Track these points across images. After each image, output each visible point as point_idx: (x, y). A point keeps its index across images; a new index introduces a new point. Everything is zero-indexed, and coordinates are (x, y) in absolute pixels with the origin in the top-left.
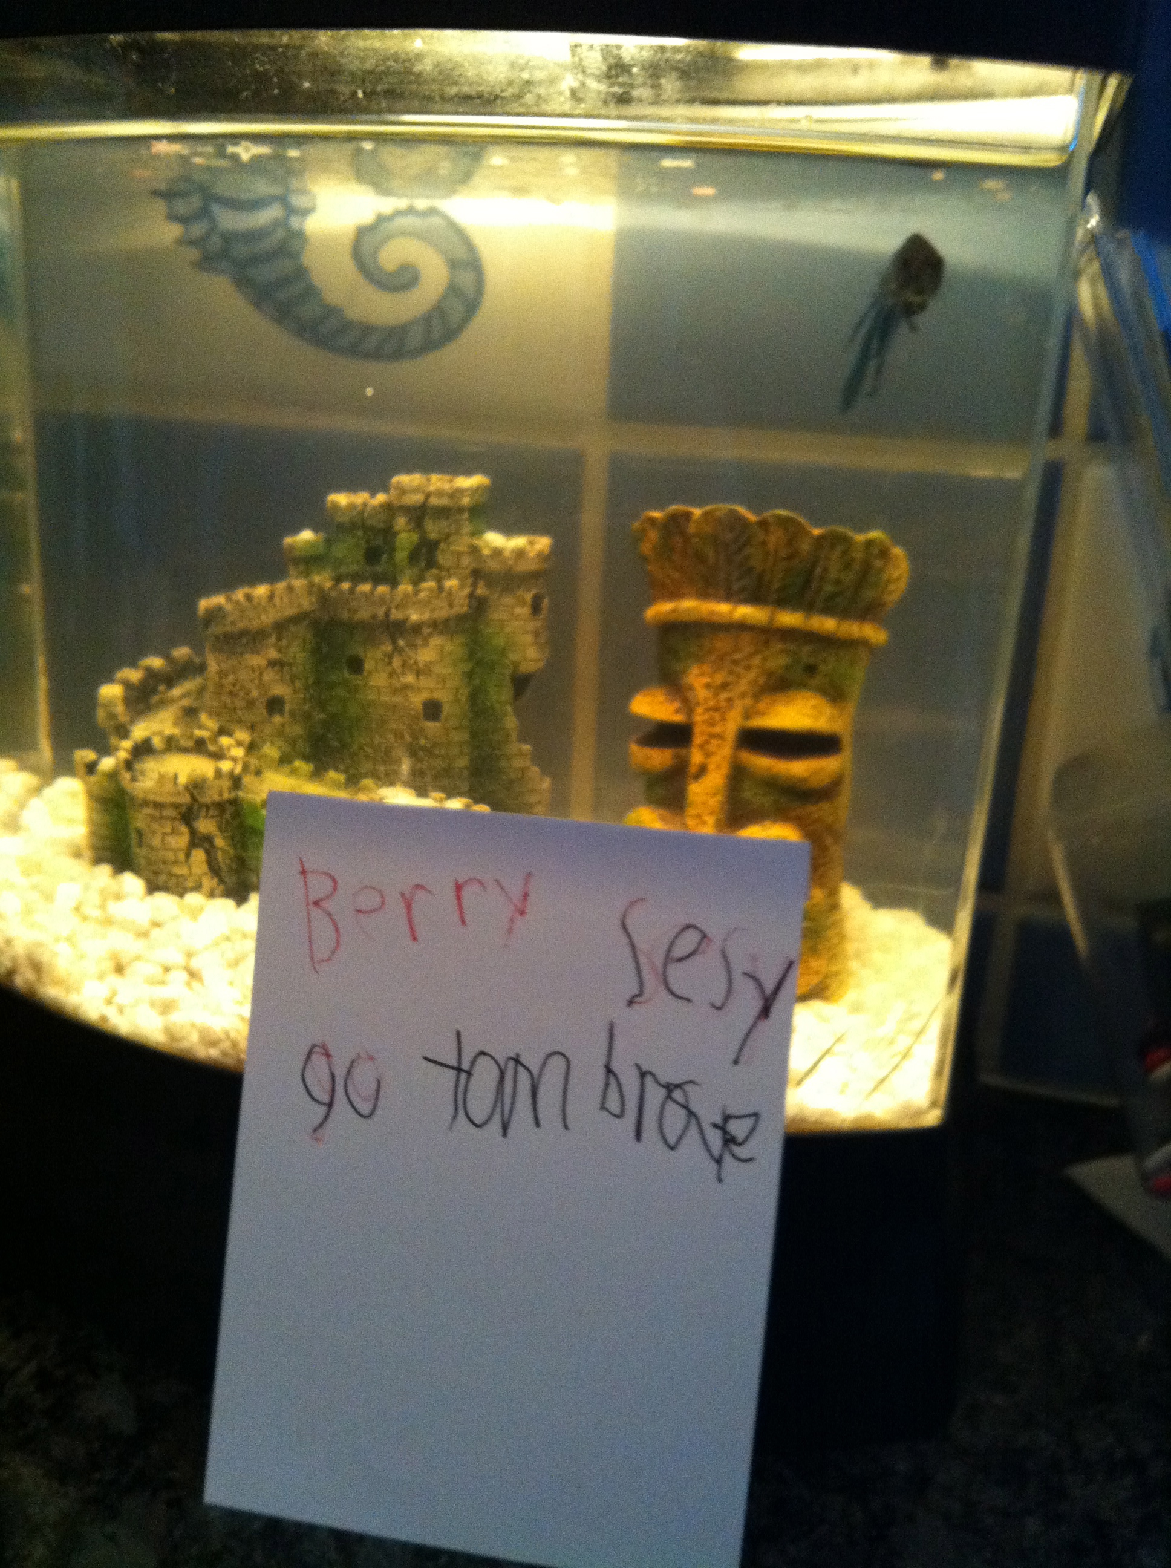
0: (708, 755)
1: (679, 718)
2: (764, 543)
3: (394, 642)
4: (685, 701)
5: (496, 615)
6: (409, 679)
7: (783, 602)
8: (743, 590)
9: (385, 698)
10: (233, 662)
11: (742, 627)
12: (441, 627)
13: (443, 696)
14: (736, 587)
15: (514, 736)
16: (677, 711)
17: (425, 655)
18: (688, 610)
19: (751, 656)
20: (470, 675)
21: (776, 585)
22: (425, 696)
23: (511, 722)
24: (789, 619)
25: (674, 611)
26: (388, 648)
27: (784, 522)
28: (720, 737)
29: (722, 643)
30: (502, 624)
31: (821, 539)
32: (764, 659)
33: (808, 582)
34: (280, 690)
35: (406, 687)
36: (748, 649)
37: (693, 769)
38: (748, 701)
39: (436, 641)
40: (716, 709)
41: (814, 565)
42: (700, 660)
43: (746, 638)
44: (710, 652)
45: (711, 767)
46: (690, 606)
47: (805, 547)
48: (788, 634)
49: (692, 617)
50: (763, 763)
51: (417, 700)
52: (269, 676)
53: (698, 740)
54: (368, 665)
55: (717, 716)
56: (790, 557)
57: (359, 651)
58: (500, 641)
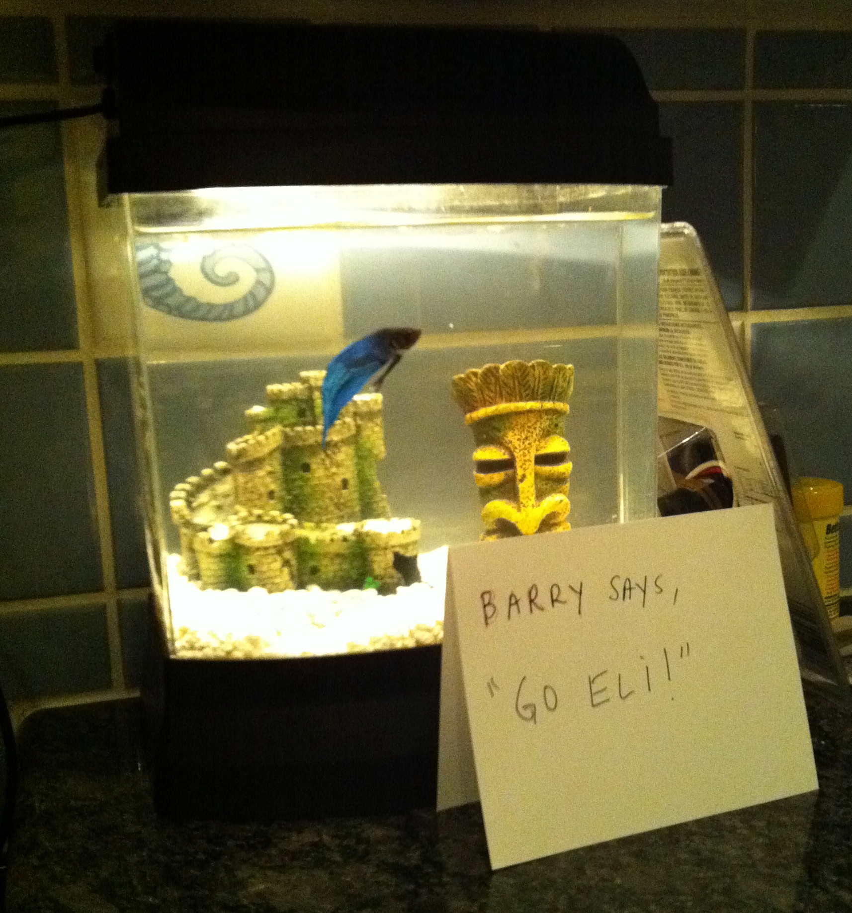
0: (525, 470)
1: (506, 457)
2: (534, 375)
3: (325, 452)
4: (508, 449)
5: (366, 433)
6: (334, 470)
7: (543, 399)
8: (527, 395)
9: (324, 481)
10: (250, 476)
11: (530, 411)
12: (344, 442)
13: (348, 476)
14: (524, 395)
15: (379, 491)
16: (504, 454)
17: (340, 457)
18: (504, 408)
19: (536, 423)
20: (357, 464)
21: (540, 391)
22: (342, 477)
23: (377, 484)
24: (548, 405)
25: (496, 409)
26: (323, 456)
27: (539, 364)
28: (529, 460)
29: (521, 420)
30: (369, 437)
31: (556, 369)
32: (541, 424)
33: (552, 388)
34: (273, 487)
35: (334, 474)
36: (533, 420)
37: (519, 477)
38: (537, 443)
39: (344, 449)
40: (525, 449)
41: (554, 381)
42: (512, 429)
43: (531, 415)
44: (517, 425)
45: (528, 474)
46: (503, 407)
47: (551, 374)
48: (548, 412)
49: (505, 412)
50: (547, 469)
51: (338, 480)
52: (268, 480)
53: (518, 464)
54: (314, 466)
55: (526, 452)
56: (546, 378)
57: (307, 460)
58: (368, 445)
